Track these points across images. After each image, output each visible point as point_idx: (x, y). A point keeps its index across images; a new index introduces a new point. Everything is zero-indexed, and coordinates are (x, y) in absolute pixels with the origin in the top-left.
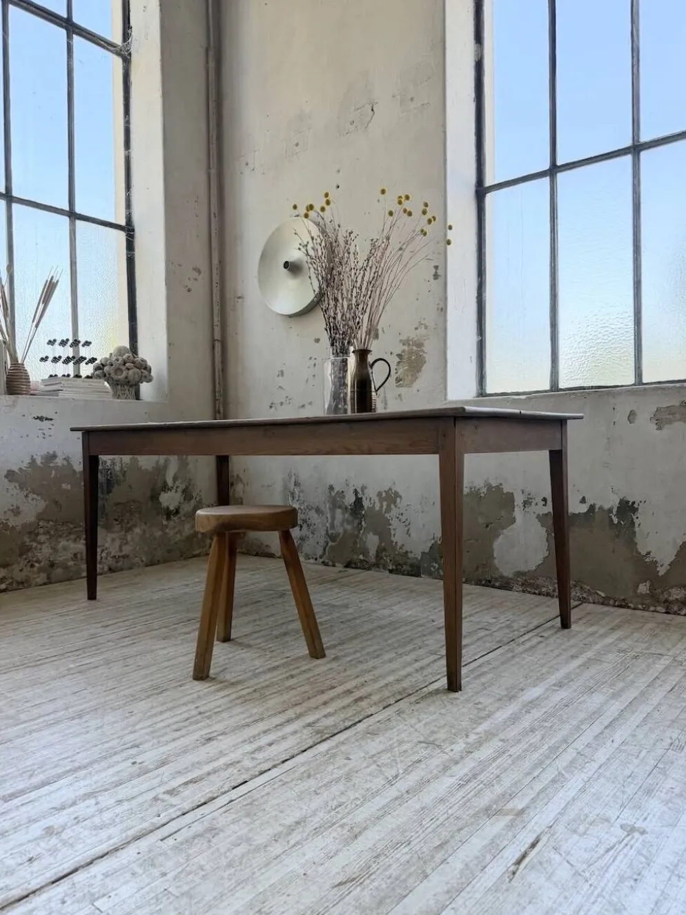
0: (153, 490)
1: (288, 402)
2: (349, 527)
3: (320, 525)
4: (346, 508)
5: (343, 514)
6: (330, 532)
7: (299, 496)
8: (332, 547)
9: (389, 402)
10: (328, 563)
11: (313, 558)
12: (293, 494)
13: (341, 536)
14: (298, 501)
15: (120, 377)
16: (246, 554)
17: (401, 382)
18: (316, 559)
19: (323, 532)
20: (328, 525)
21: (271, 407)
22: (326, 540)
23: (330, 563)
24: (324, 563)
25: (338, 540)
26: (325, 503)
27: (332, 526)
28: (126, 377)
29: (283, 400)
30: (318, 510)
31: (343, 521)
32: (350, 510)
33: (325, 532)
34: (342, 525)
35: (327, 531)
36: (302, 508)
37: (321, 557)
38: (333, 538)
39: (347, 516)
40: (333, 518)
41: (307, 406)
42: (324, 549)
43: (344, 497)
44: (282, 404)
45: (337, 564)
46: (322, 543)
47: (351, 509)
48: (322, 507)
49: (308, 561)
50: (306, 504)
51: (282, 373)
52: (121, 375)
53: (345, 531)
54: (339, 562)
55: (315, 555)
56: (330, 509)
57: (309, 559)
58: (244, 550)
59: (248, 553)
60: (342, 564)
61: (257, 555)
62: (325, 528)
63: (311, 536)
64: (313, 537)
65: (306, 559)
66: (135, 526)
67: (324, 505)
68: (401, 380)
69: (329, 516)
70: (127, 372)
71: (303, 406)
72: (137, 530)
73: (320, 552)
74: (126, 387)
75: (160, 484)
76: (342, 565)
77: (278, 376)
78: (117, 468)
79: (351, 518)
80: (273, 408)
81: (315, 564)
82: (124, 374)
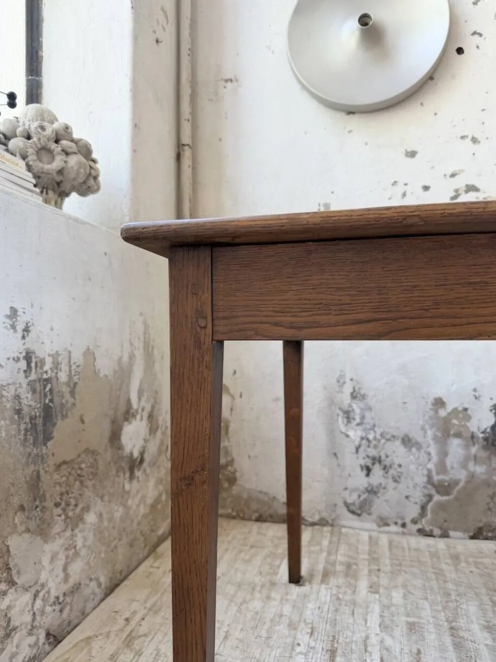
0: (113, 421)
2: (480, 470)
3: (412, 467)
4: (473, 437)
5: (467, 447)
6: (436, 478)
7: (363, 417)
8: (441, 506)
10: (431, 531)
11: (396, 523)
12: (348, 415)
13: (462, 484)
14: (358, 424)
15: (47, 167)
18: (404, 525)
19: (421, 479)
20: (431, 466)
22: (426, 492)
23: (437, 531)
24: (422, 532)
25: (455, 492)
26: (423, 429)
27: (442, 467)
28: (60, 172)
30: (407, 441)
31: (467, 459)
32: (481, 440)
33: (425, 479)
34: (464, 465)
35: (429, 477)
36: (371, 437)
37: (414, 521)
38: (443, 488)
39: (474, 450)
40: (444, 454)
42: (423, 508)
43: (468, 418)
45: (452, 533)
46: (418, 496)
47: (486, 439)
48: (417, 435)
49: (386, 529)
50: (379, 431)
52: (50, 163)
53: (472, 476)
54: (455, 529)
55: (402, 518)
56: (435, 438)
57: (387, 525)
59: (240, 516)
60: (465, 531)
61: (260, 519)
62: (425, 472)
63: (391, 485)
64: (395, 489)
65: (379, 526)
66: (87, 509)
67: (422, 433)
69: (433, 450)
70: (64, 157)
72: (91, 518)
73: (413, 511)
74: (51, 193)
75: (122, 409)
76: (466, 535)
78: (63, 377)
79: (483, 454)
81: (404, 534)
82: (57, 164)
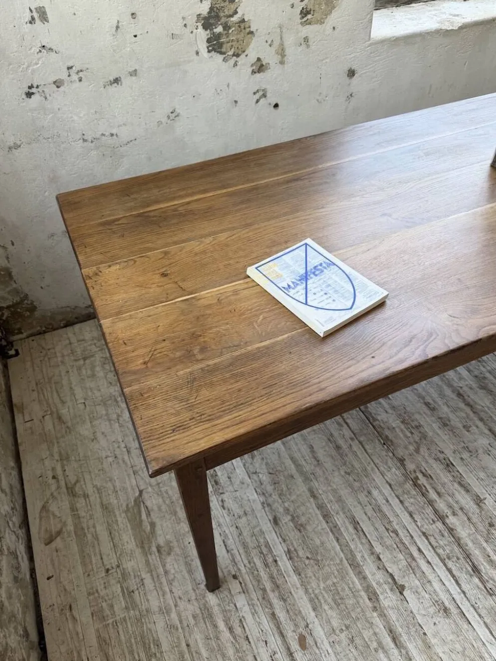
1: (75, 77)
9: (288, 52)
16: (45, 332)
17: (309, 16)
21: (29, 95)
29: (63, 75)
41: (127, 81)
44: (58, 84)
51: (43, 15)
58: (39, 328)
68: (308, 13)
71: (117, 81)
77: (32, 21)
80: (36, 98)
